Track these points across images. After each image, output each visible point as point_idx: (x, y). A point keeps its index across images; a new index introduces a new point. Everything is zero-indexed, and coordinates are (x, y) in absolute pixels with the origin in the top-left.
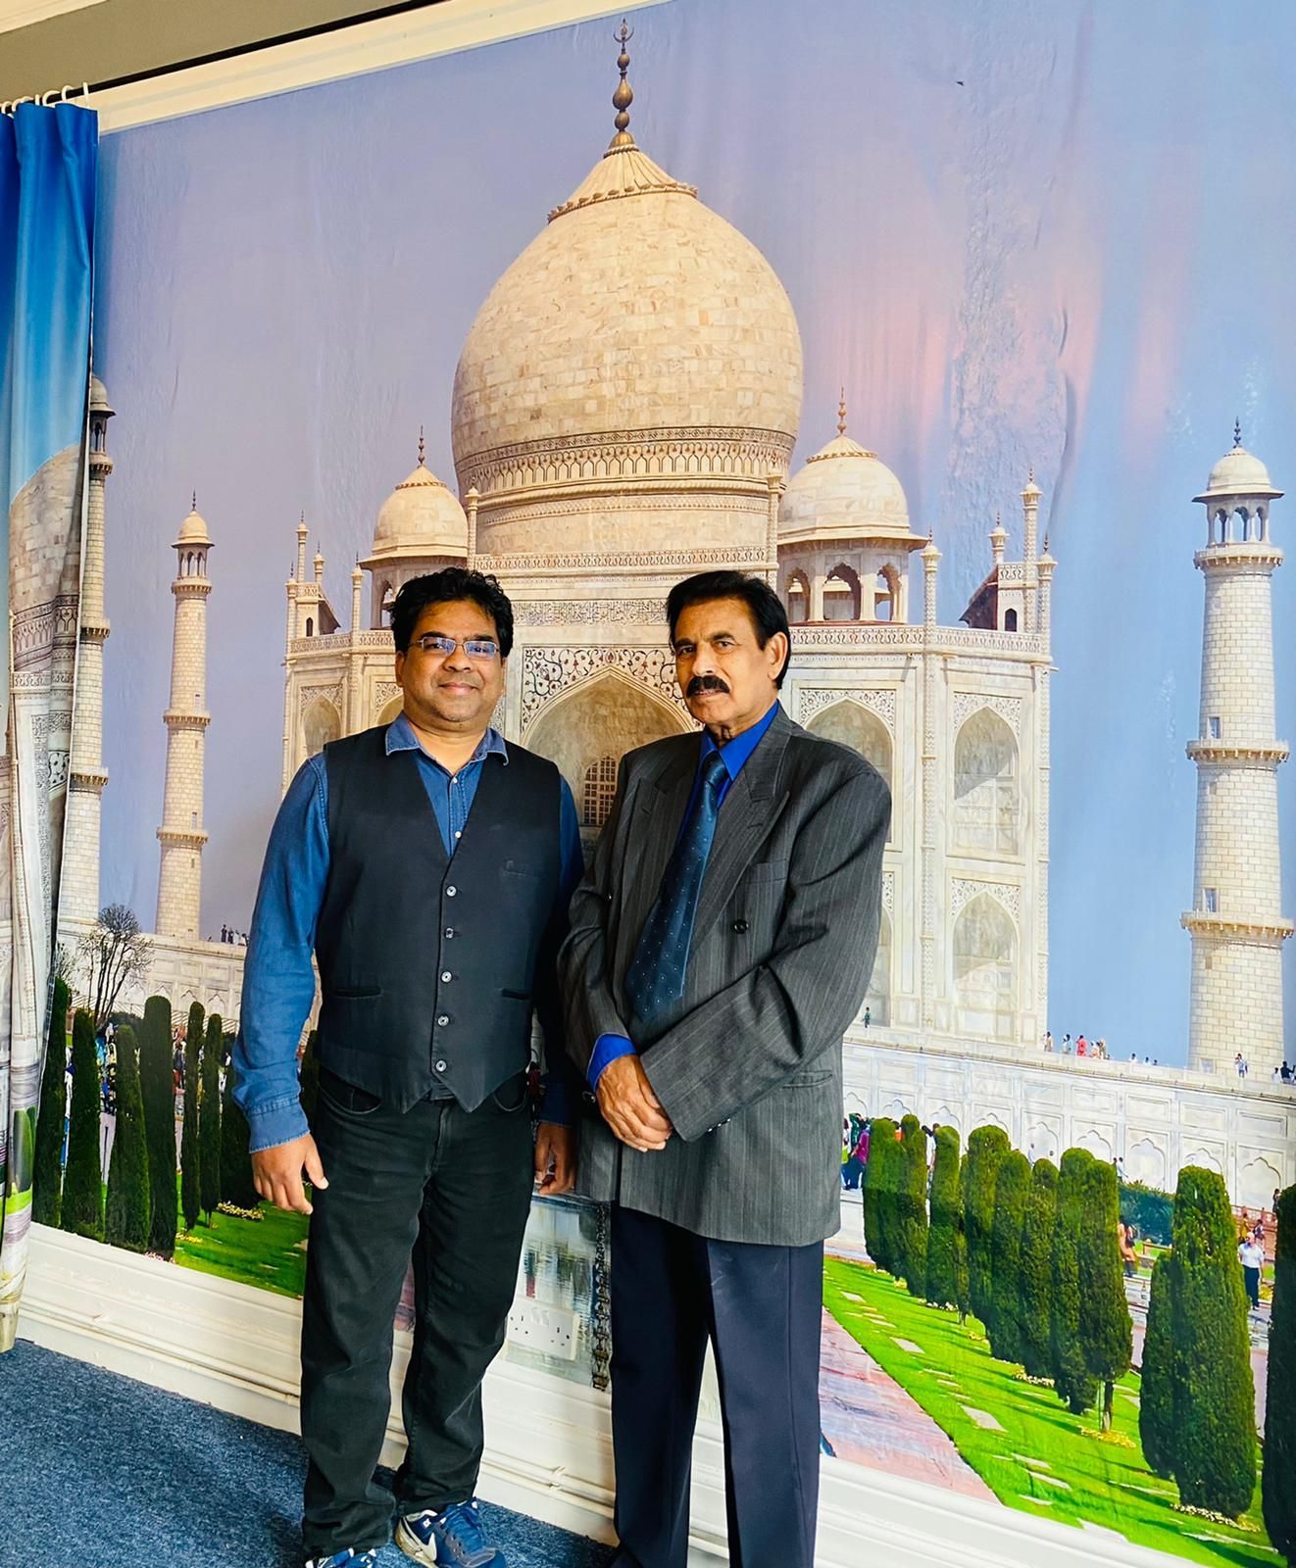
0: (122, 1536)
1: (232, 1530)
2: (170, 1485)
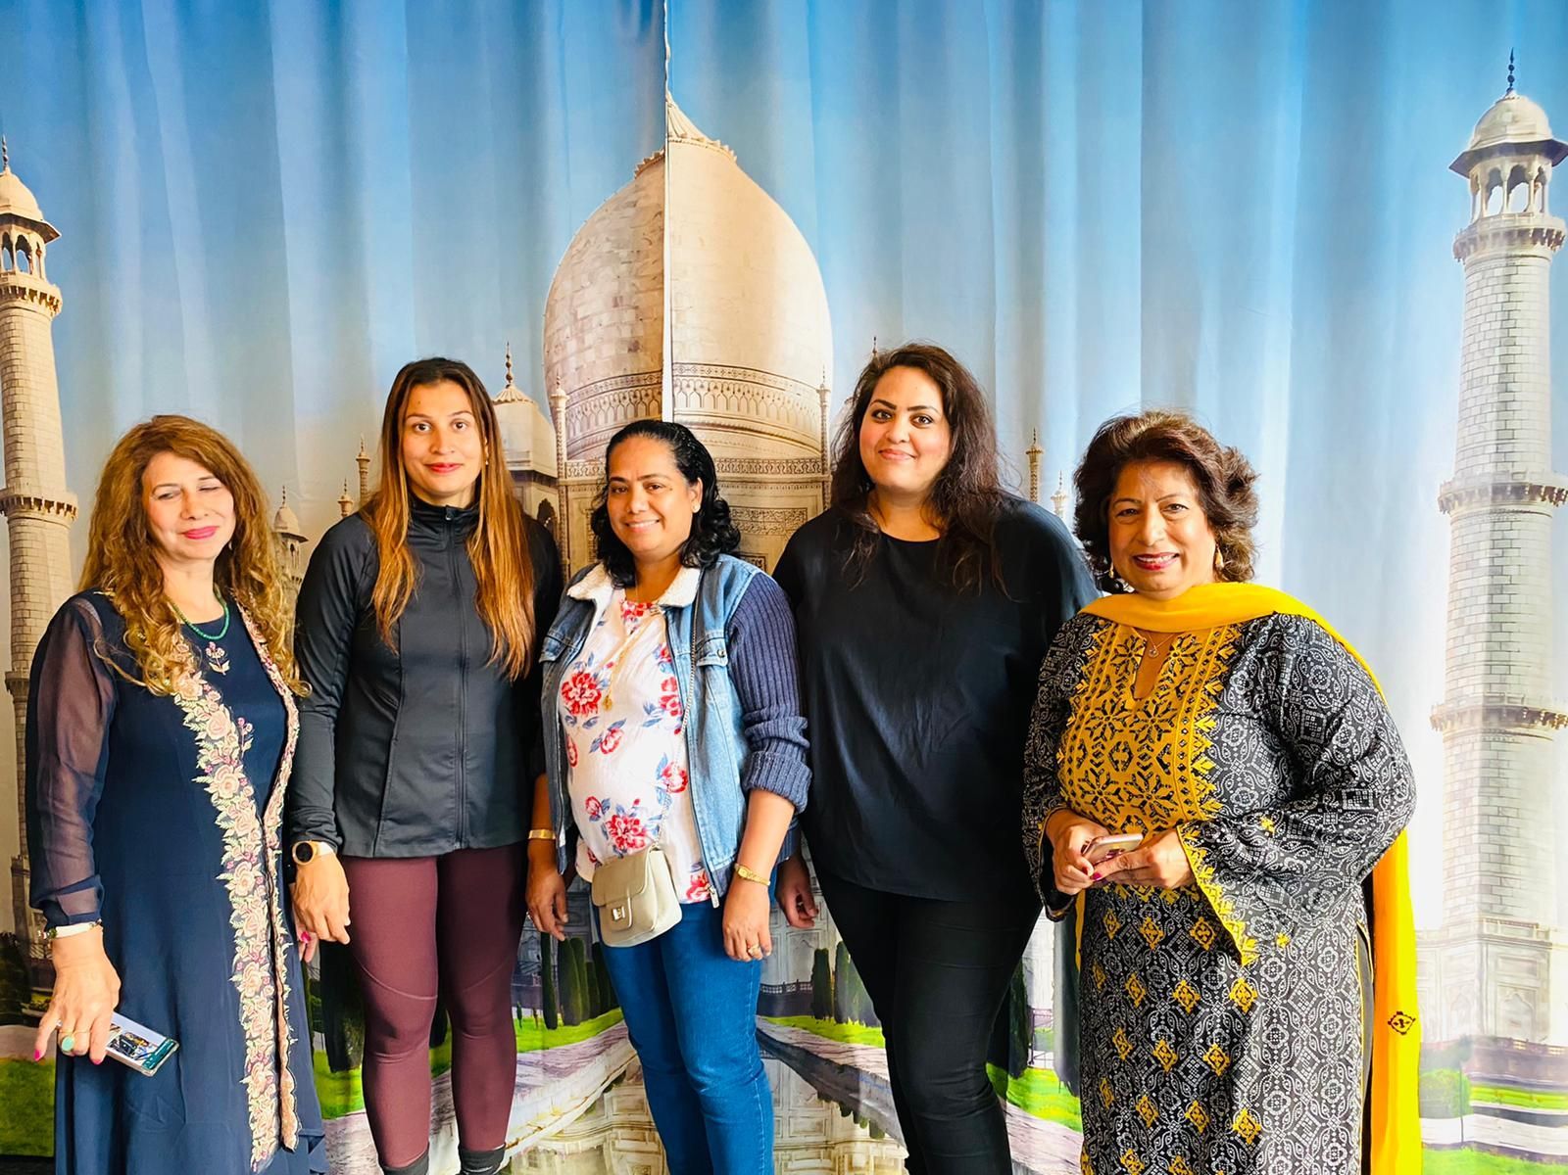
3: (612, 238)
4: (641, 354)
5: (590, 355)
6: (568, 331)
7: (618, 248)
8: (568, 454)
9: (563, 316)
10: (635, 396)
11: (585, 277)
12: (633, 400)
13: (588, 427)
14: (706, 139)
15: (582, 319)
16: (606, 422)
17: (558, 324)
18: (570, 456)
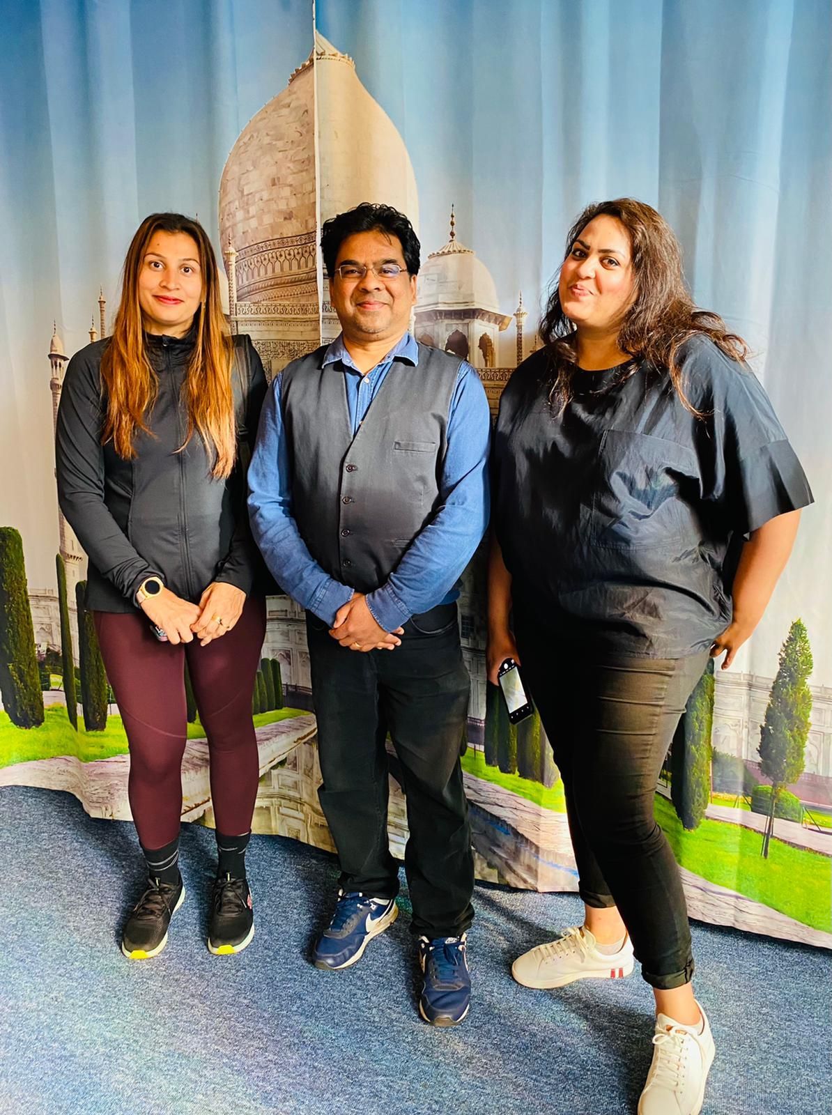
0: (50, 873)
1: (124, 863)
2: (77, 842)
3: (271, 133)
4: (294, 221)
5: (254, 223)
6: (237, 203)
7: (276, 140)
8: (238, 297)
9: (233, 194)
10: (290, 254)
11: (250, 163)
12: (288, 257)
13: (253, 278)
14: (339, 54)
15: (248, 195)
16: (266, 273)
17: (230, 198)
18: (239, 298)
